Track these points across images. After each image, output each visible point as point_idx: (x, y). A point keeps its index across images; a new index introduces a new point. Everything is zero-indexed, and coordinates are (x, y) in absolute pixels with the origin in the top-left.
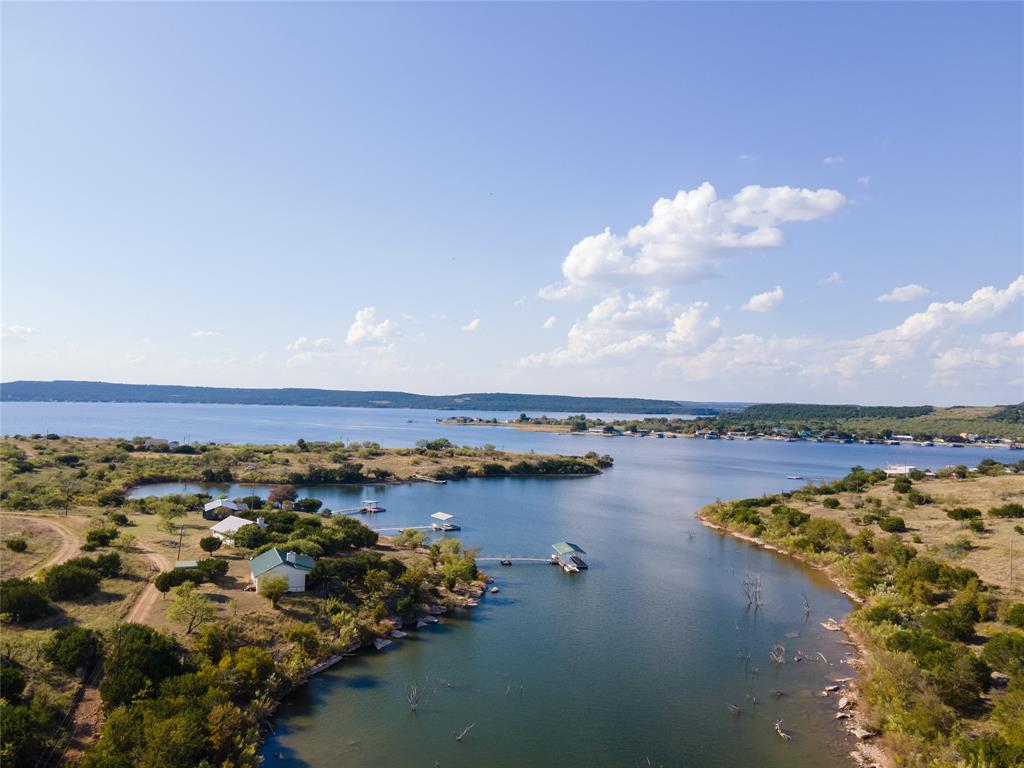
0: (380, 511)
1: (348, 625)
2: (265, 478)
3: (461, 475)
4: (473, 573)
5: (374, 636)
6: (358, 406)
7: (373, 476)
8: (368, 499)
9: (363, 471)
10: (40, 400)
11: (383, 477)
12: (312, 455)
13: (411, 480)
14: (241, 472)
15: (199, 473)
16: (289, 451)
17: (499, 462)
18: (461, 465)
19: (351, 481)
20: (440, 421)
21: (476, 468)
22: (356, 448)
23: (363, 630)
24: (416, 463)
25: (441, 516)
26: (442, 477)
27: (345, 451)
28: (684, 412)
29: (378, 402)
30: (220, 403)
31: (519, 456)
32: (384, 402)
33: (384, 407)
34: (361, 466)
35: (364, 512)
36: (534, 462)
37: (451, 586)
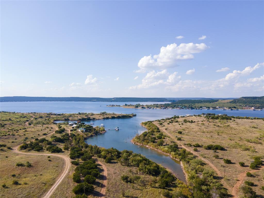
0: (93, 124)
1: (90, 134)
2: (74, 120)
3: (108, 118)
4: (104, 130)
5: (92, 135)
6: (89, 101)
7: (92, 119)
8: (91, 123)
9: (91, 118)
10: (11, 102)
11: (94, 119)
12: (82, 115)
13: (99, 119)
14: (70, 119)
15: (63, 119)
16: (77, 115)
17: (114, 116)
18: (108, 116)
19: (89, 120)
20: (107, 106)
21: (110, 117)
22: (89, 114)
23: (91, 135)
24: (100, 116)
25: (102, 124)
26: (104, 119)
27: (87, 115)
28: (167, 101)
29: (93, 100)
30: (55, 101)
31: (118, 115)
32: (95, 100)
33: (95, 101)
34: (90, 117)
35: (91, 124)
36: (121, 116)
37: (101, 131)
